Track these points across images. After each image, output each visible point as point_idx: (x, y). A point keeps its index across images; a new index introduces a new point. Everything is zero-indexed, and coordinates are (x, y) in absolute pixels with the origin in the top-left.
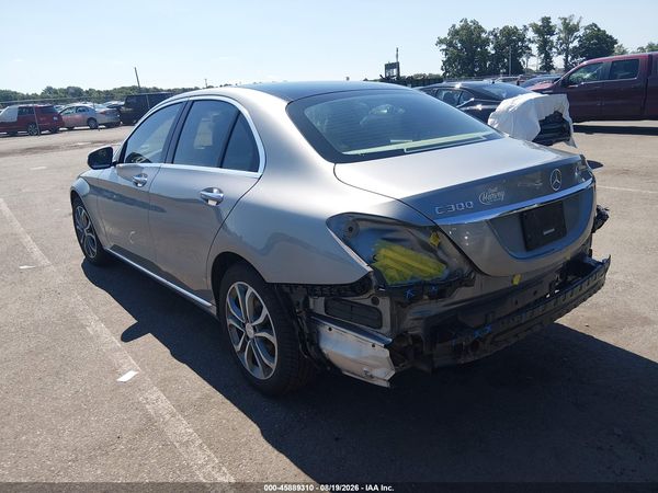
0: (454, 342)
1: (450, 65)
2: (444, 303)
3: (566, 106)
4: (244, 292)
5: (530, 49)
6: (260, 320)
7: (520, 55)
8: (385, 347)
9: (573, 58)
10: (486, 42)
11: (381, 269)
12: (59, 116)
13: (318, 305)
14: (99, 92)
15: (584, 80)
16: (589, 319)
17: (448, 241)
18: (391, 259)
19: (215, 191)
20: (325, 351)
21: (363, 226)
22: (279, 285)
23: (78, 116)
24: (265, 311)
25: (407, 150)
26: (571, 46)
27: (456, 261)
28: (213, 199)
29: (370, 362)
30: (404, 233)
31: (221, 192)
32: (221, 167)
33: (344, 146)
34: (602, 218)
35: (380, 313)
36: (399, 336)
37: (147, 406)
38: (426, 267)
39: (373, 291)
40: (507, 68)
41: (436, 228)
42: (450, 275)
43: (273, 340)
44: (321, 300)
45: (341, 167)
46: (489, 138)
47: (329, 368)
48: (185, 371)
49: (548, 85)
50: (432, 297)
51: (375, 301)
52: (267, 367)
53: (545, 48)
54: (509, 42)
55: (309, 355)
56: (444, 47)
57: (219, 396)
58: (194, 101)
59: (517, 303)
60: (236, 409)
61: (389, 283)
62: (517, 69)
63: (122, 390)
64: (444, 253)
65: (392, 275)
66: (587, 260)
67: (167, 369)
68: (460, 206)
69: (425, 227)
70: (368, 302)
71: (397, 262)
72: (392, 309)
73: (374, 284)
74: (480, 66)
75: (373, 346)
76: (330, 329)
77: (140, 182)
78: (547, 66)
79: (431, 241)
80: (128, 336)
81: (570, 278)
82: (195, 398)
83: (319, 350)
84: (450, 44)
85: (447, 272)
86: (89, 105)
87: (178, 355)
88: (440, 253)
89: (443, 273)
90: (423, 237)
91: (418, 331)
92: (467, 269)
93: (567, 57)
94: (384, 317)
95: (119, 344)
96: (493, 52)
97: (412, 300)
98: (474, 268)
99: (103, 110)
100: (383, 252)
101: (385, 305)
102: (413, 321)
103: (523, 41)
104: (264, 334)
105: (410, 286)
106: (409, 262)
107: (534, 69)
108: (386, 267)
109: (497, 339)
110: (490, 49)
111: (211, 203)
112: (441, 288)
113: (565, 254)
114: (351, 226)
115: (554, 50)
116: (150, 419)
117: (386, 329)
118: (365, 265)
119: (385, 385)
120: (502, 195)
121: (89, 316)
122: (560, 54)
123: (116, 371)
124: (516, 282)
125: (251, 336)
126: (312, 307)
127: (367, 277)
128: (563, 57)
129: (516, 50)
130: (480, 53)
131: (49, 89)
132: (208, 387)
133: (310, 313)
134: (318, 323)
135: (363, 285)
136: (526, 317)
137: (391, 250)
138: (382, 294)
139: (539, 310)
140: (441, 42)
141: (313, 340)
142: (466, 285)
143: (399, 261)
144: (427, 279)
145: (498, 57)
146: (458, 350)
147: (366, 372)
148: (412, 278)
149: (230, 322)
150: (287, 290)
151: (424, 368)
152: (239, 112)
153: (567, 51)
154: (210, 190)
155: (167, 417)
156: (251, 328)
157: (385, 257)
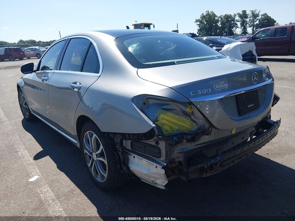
0: (200, 166)
1: (201, 31)
2: (195, 144)
3: (255, 48)
4: (91, 136)
5: (237, 24)
6: (99, 152)
7: (233, 27)
8: (163, 168)
9: (256, 29)
10: (217, 21)
11: (161, 126)
12: (23, 52)
13: (128, 144)
14: (43, 42)
15: (262, 37)
16: (268, 150)
17: (197, 110)
18: (166, 120)
19: (78, 83)
20: (131, 169)
21: (151, 101)
22: (108, 133)
23: (32, 52)
24: (101, 147)
25: (177, 62)
26: (255, 23)
27: (201, 121)
28: (77, 88)
29: (155, 176)
30: (173, 106)
31: (80, 84)
32: (82, 71)
33: (144, 60)
34: (276, 99)
35: (160, 150)
36: (170, 161)
37: (41, 195)
38: (185, 124)
39: (156, 138)
40: (227, 33)
41: (191, 103)
42: (198, 129)
43: (106, 162)
44: (129, 142)
45: (141, 71)
46: (219, 58)
47: (133, 178)
48: (63, 176)
49: (246, 39)
50: (188, 141)
51: (157, 143)
52: (102, 176)
53: (244, 24)
54: (228, 21)
55: (123, 171)
56: (198, 23)
57: (78, 191)
58: (71, 39)
59: (233, 143)
60: (86, 198)
61: (165, 133)
62: (231, 34)
63: (30, 186)
64: (195, 117)
65: (167, 129)
66: (268, 121)
67: (54, 175)
68: (204, 91)
69: (185, 103)
70: (154, 143)
71: (169, 121)
72: (166, 148)
73: (157, 133)
74: (214, 32)
75: (156, 167)
76: (134, 157)
77: (45, 80)
78: (245, 32)
79: (188, 110)
80: (37, 157)
81: (260, 130)
82: (66, 191)
83: (128, 168)
84: (201, 22)
85: (197, 127)
86: (37, 47)
87: (61, 167)
88: (193, 117)
89: (195, 127)
90: (183, 108)
91: (181, 159)
92: (207, 126)
93: (253, 28)
94: (162, 151)
95: (32, 161)
96: (220, 26)
97: (177, 143)
98: (211, 125)
99: (43, 50)
100: (161, 116)
101: (162, 145)
102: (178, 153)
103: (234, 21)
104: (101, 159)
105: (176, 135)
106: (176, 121)
107: (239, 33)
108: (164, 124)
109: (223, 164)
110: (219, 24)
111: (76, 90)
112: (193, 136)
113: (259, 118)
114: (145, 102)
115: (248, 25)
116: (41, 202)
117: (163, 158)
118: (151, 123)
119: (163, 188)
120: (226, 85)
121: (20, 147)
122: (250, 27)
123: (29, 176)
124: (233, 133)
125: (95, 160)
126: (124, 145)
127: (153, 129)
128: (252, 28)
129: (231, 25)
130: (214, 26)
131: (21, 41)
132: (74, 185)
133: (124, 149)
134: (128, 154)
135: (150, 134)
136: (239, 151)
137: (166, 115)
138: (161, 139)
139: (246, 148)
140: (197, 21)
141: (126, 163)
142: (207, 135)
143: (171, 121)
144: (185, 131)
145: (223, 28)
146: (202, 170)
147: (153, 181)
148: (177, 130)
149: (86, 151)
150: (112, 136)
151: (184, 178)
152: (91, 43)
153: (253, 26)
154: (75, 83)
155: (51, 201)
156: (95, 155)
157: (163, 119)
